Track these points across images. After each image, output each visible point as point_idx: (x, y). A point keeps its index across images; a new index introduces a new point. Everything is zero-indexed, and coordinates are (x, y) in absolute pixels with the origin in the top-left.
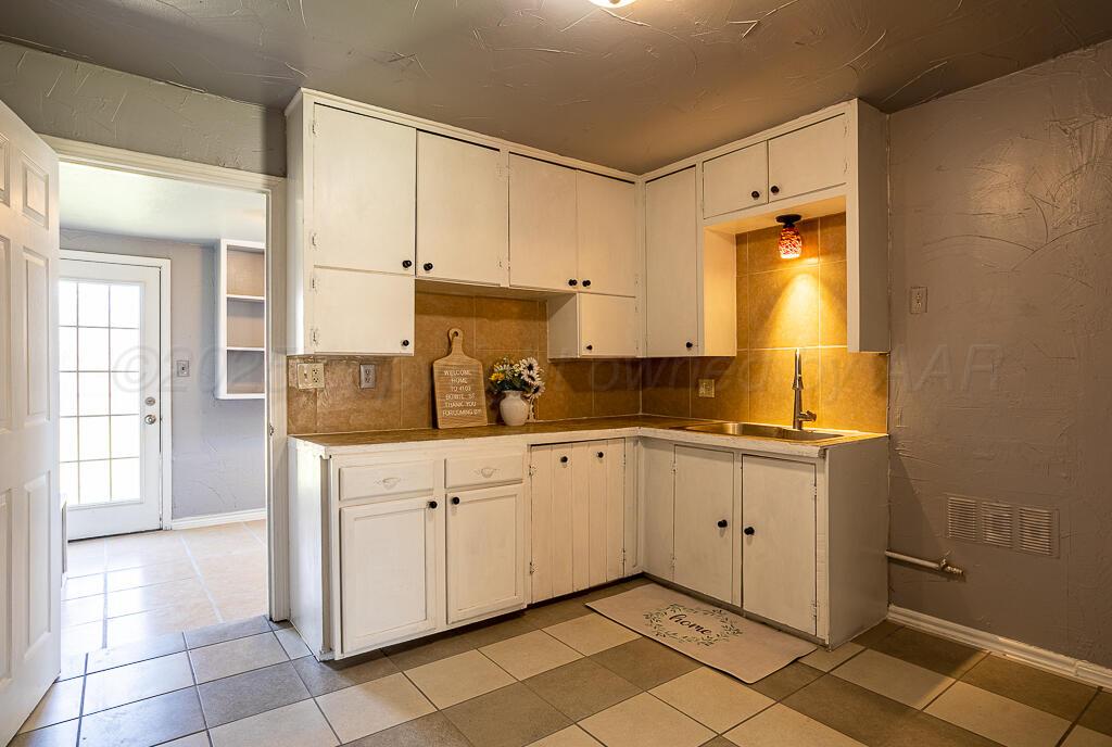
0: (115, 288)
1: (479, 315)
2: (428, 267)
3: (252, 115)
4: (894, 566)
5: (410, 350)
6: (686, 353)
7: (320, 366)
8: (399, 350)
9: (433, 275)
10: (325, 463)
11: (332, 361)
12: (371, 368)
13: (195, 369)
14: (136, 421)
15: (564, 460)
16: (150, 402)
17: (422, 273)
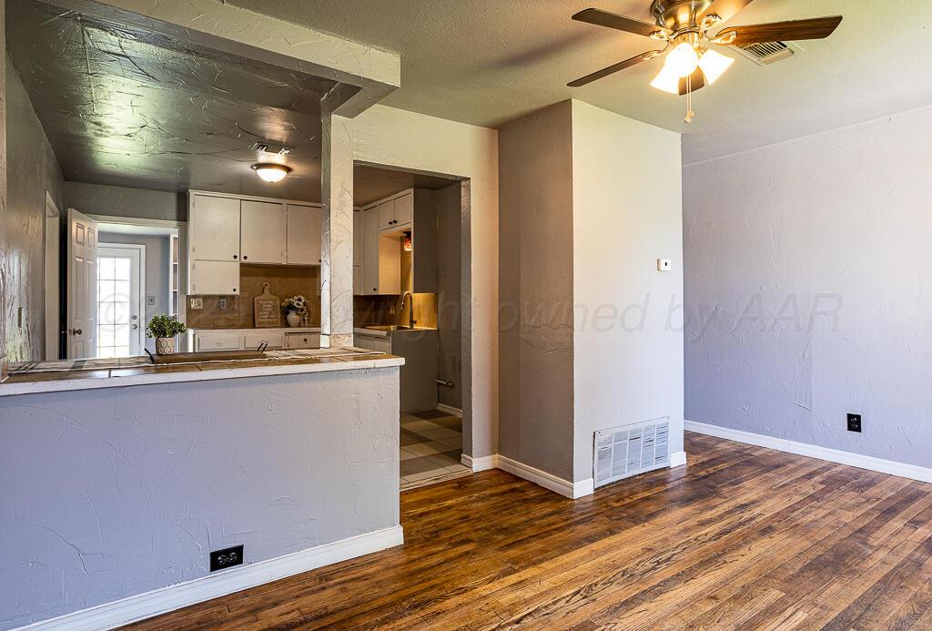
0: (117, 259)
1: (280, 276)
2: (245, 258)
3: (172, 197)
4: (441, 387)
5: (238, 292)
6: (374, 293)
7: (201, 300)
8: (232, 293)
9: (247, 261)
10: (194, 335)
11: (206, 298)
12: (225, 300)
13: (157, 301)
14: (128, 327)
15: (305, 340)
16: (135, 317)
17: (243, 260)
